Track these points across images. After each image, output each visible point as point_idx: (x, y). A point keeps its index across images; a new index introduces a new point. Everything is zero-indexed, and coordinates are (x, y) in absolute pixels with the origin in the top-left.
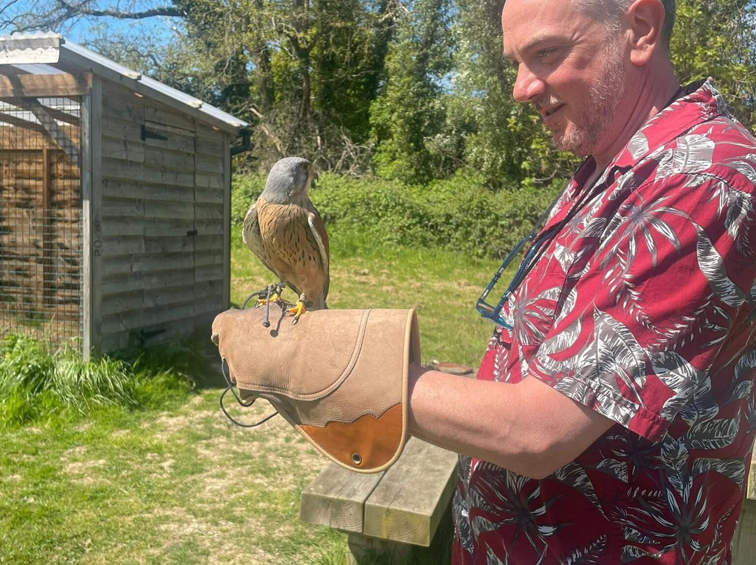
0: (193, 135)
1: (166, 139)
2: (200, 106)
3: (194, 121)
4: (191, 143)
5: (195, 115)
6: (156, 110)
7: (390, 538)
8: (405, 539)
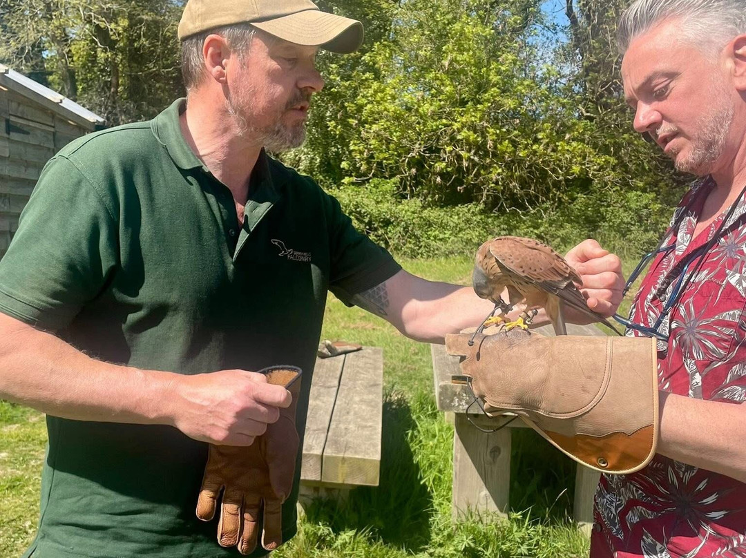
0: (52, 130)
1: (28, 133)
2: (61, 102)
3: (53, 115)
4: (51, 137)
5: (56, 110)
6: (19, 104)
7: (346, 482)
8: (358, 481)
